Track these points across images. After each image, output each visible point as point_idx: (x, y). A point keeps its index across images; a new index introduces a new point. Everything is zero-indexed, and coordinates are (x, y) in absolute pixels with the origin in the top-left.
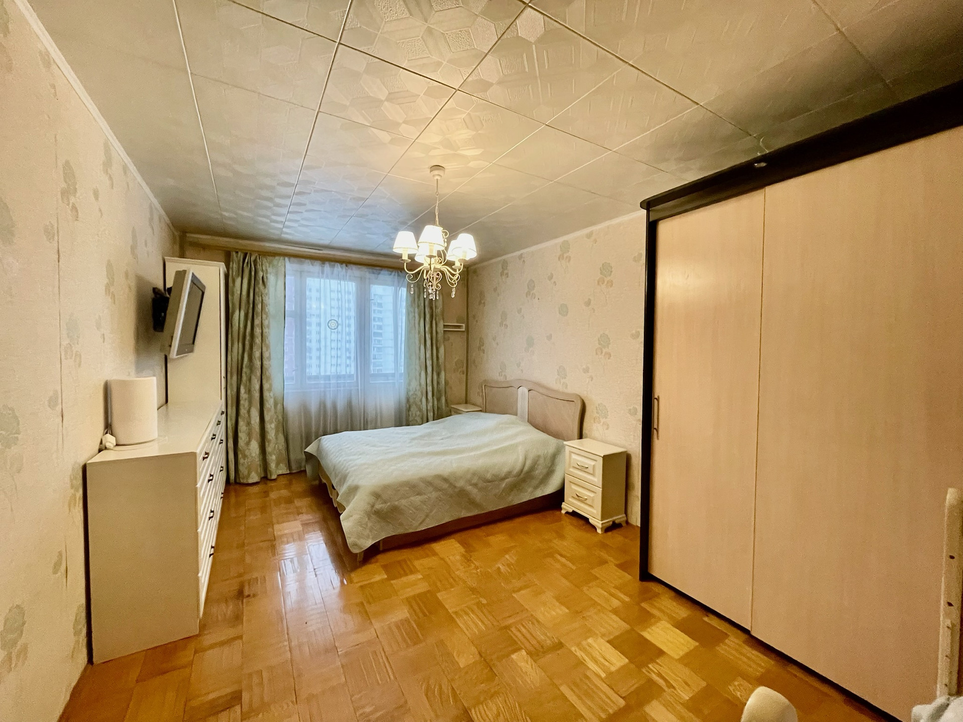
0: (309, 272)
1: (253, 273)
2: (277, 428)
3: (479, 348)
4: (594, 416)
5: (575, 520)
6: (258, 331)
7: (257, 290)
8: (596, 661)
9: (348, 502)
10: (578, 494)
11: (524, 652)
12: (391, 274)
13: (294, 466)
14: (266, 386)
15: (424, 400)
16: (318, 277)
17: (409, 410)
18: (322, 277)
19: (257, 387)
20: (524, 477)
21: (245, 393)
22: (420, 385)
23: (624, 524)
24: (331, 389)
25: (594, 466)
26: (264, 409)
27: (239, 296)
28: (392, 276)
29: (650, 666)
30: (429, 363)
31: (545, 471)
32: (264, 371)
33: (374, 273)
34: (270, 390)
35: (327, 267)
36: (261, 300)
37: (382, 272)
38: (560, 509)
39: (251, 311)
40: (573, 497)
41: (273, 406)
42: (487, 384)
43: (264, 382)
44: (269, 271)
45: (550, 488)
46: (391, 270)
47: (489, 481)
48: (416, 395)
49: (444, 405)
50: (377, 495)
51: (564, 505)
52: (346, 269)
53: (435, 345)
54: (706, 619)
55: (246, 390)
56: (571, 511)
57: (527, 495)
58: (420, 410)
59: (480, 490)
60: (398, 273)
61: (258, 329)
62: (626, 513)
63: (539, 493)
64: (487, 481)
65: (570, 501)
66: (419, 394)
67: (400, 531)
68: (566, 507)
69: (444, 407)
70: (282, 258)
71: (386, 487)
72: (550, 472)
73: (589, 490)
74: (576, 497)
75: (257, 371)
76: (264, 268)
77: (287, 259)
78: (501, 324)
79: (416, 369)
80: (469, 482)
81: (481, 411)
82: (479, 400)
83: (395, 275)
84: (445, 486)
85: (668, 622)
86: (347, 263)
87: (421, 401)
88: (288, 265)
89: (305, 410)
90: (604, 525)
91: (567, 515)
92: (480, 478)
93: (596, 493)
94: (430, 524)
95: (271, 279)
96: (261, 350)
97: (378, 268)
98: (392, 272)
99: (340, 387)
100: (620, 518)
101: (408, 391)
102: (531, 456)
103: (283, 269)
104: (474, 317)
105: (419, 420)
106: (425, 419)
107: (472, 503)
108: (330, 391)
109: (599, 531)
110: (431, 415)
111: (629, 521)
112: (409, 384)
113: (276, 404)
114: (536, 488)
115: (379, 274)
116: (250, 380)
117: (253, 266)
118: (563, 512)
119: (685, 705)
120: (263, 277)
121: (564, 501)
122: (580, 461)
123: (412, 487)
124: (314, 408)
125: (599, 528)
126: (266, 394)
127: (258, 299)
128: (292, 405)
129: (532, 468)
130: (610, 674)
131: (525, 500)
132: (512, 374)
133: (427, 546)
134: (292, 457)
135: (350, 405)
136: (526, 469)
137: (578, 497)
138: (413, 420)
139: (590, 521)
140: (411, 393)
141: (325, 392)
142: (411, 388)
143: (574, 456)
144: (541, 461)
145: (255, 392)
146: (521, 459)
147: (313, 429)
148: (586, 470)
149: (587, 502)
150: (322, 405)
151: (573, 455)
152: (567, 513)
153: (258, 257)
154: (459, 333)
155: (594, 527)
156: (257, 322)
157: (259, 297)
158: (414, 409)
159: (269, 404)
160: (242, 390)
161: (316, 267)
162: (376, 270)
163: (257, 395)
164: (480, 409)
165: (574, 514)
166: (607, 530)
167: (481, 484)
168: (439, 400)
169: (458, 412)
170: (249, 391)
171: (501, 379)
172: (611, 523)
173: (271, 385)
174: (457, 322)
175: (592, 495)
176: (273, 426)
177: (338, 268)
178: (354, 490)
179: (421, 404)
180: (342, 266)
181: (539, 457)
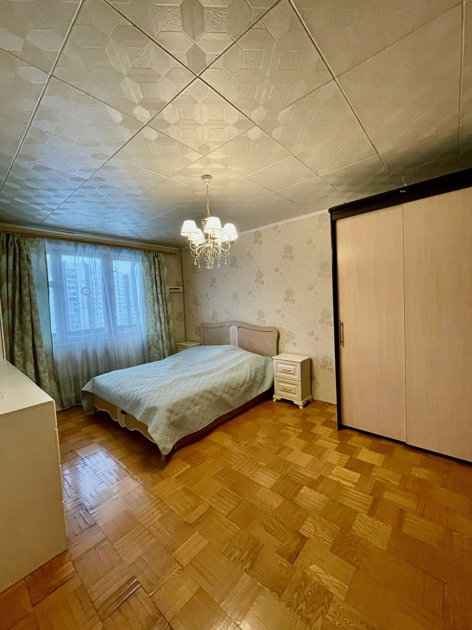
0: (66, 251)
1: (17, 251)
2: (49, 376)
3: (194, 303)
4: (286, 339)
5: (283, 404)
6: (26, 299)
7: (22, 266)
8: (346, 480)
9: (150, 421)
10: (284, 388)
11: (305, 487)
12: (129, 253)
13: (65, 403)
14: (38, 343)
15: (160, 341)
16: (73, 255)
17: (149, 349)
18: (76, 255)
19: (30, 345)
20: (253, 382)
21: (19, 351)
22: (156, 331)
23: (311, 401)
24: (91, 340)
25: (295, 369)
26: (38, 362)
27: (6, 270)
28: (130, 254)
29: (372, 474)
30: (162, 315)
31: (262, 377)
32: (35, 331)
33: (116, 251)
34: (41, 346)
35: (80, 247)
36: (27, 273)
37: (123, 251)
38: (272, 399)
39: (18, 282)
40: (280, 390)
41: (45, 358)
42: (204, 326)
43: (36, 340)
44: (30, 249)
45: (266, 387)
46: (129, 249)
47: (234, 389)
48: (154, 338)
49: (173, 344)
50: (171, 411)
51: (274, 396)
52: (95, 248)
53: (165, 302)
54: (381, 442)
55: (19, 349)
56: (280, 399)
57: (255, 394)
58: (158, 349)
59: (231, 395)
60: (134, 251)
61: (26, 297)
62: (311, 394)
63: (261, 391)
64: (233, 389)
65: (278, 393)
66: (156, 338)
67: (188, 433)
68: (277, 396)
69: (173, 345)
70: (41, 239)
71: (175, 405)
72: (264, 377)
73: (291, 384)
74: (283, 390)
75: (30, 332)
76: (27, 247)
77: (46, 240)
78: (211, 286)
79: (152, 320)
80: (224, 391)
81: (200, 345)
82: (197, 338)
83: (132, 253)
84: (210, 396)
85: (366, 448)
86: (95, 243)
87: (158, 342)
88: (47, 245)
89: (71, 358)
90: (304, 403)
91: (277, 402)
92: (230, 388)
93: (297, 385)
94: (206, 424)
95: (33, 257)
96: (30, 315)
97: (120, 248)
98: (130, 250)
99: (98, 338)
100: (310, 398)
101: (148, 336)
102: (253, 369)
103: (44, 248)
104: (188, 282)
105: (157, 356)
106: (162, 357)
107: (227, 404)
108: (90, 342)
109: (301, 407)
110: (166, 351)
111: (313, 399)
112: (148, 332)
113: (46, 357)
114: (259, 388)
115: (120, 252)
116: (22, 340)
117: (17, 245)
118: (274, 400)
119: (399, 488)
120: (27, 255)
121: (274, 394)
122: (284, 367)
123: (192, 401)
124: (78, 355)
125: (300, 405)
126: (38, 350)
127: (24, 273)
128: (59, 355)
129: (256, 376)
130: (356, 484)
131: (254, 397)
132: (222, 318)
133: (205, 439)
134: (64, 397)
135: (107, 352)
136: (252, 377)
137: (285, 390)
138: (152, 357)
139: (294, 402)
140: (150, 338)
141: (86, 343)
142: (150, 334)
143: (280, 365)
144: (259, 371)
145: (29, 349)
146: (249, 372)
147: (80, 373)
148: (290, 372)
149: (291, 391)
150: (85, 353)
151: (278, 364)
152: (277, 401)
153: (20, 238)
154: (179, 293)
155: (297, 406)
156: (25, 292)
157: (25, 271)
158: (153, 349)
159: (42, 358)
160: (16, 349)
161: (71, 247)
162: (118, 249)
163: (31, 351)
164: (200, 344)
165: (283, 400)
166: (305, 406)
167: (231, 391)
168: (170, 340)
169: (185, 348)
170: (23, 349)
171: (214, 322)
172: (306, 401)
173: (42, 343)
174: (176, 286)
175: (294, 387)
176: (47, 374)
177: (89, 248)
178: (152, 410)
179: (159, 344)
180: (92, 246)
181: (257, 368)
